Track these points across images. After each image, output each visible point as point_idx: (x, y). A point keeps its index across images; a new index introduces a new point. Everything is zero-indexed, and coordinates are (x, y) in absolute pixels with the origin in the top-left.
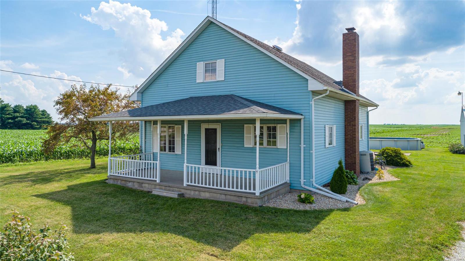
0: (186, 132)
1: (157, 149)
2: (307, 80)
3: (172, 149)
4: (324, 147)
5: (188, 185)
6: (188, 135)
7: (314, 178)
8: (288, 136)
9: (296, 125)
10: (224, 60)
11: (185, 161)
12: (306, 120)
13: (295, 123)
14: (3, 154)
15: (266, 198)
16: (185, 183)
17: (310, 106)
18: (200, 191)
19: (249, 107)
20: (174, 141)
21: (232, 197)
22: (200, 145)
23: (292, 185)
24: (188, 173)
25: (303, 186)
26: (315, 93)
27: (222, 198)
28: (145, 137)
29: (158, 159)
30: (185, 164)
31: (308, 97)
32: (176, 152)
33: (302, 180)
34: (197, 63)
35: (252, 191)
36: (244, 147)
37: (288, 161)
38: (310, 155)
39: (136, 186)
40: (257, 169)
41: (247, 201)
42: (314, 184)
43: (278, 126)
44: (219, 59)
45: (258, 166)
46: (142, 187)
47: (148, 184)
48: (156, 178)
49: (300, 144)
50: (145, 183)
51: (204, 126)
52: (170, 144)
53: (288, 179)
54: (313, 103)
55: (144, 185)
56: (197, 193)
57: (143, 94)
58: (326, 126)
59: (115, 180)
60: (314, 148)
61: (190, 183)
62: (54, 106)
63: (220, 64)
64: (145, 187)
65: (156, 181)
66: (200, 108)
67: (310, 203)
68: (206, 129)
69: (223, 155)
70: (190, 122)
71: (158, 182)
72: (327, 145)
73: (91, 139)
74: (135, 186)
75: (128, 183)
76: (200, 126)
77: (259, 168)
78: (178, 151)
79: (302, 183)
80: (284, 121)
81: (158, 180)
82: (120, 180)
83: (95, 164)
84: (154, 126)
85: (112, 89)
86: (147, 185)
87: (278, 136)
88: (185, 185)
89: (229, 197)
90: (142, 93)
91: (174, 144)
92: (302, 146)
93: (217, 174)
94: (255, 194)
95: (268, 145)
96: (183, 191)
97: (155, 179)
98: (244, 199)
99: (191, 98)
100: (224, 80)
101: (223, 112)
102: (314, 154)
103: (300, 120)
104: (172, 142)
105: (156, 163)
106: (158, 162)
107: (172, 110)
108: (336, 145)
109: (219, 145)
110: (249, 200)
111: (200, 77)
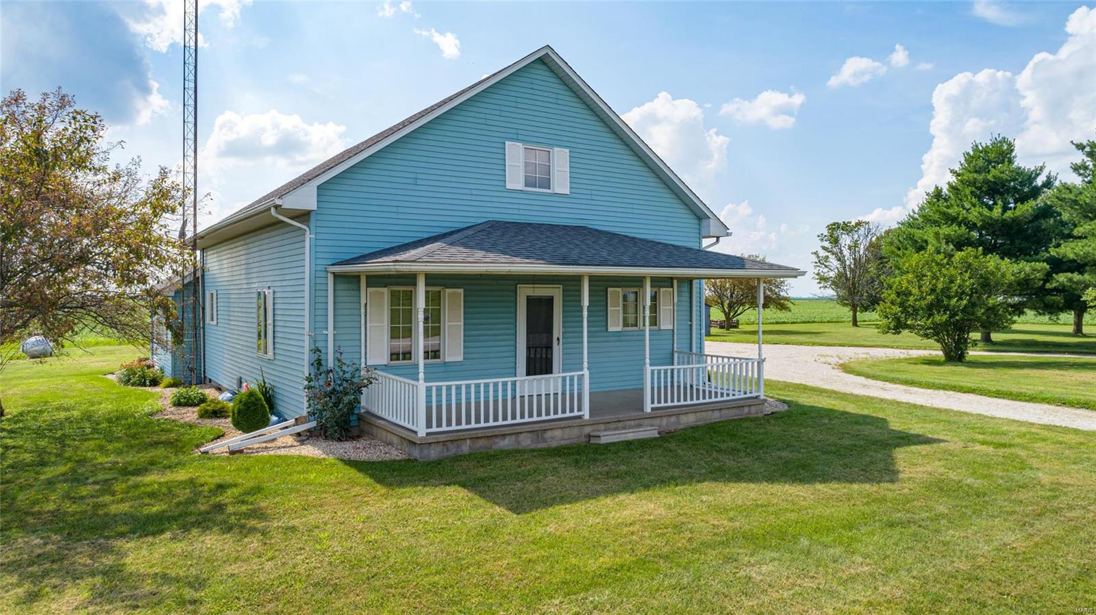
5: (654, 409)
10: (568, 151)
11: (648, 361)
16: (648, 408)
21: (730, 411)
24: (653, 388)
32: (447, 359)
39: (526, 442)
44: (557, 146)
46: (545, 441)
47: (561, 428)
48: (580, 409)
50: (551, 429)
51: (524, 292)
55: (548, 434)
56: (673, 419)
57: (321, 192)
59: (449, 444)
61: (656, 405)
63: (561, 160)
64: (552, 438)
65: (581, 418)
68: (527, 299)
71: (586, 417)
74: (523, 443)
75: (497, 440)
78: (454, 351)
81: (586, 414)
82: (468, 441)
86: (558, 433)
88: (647, 411)
94: (759, 397)
97: (575, 414)
98: (746, 410)
110: (753, 409)
111: (515, 180)
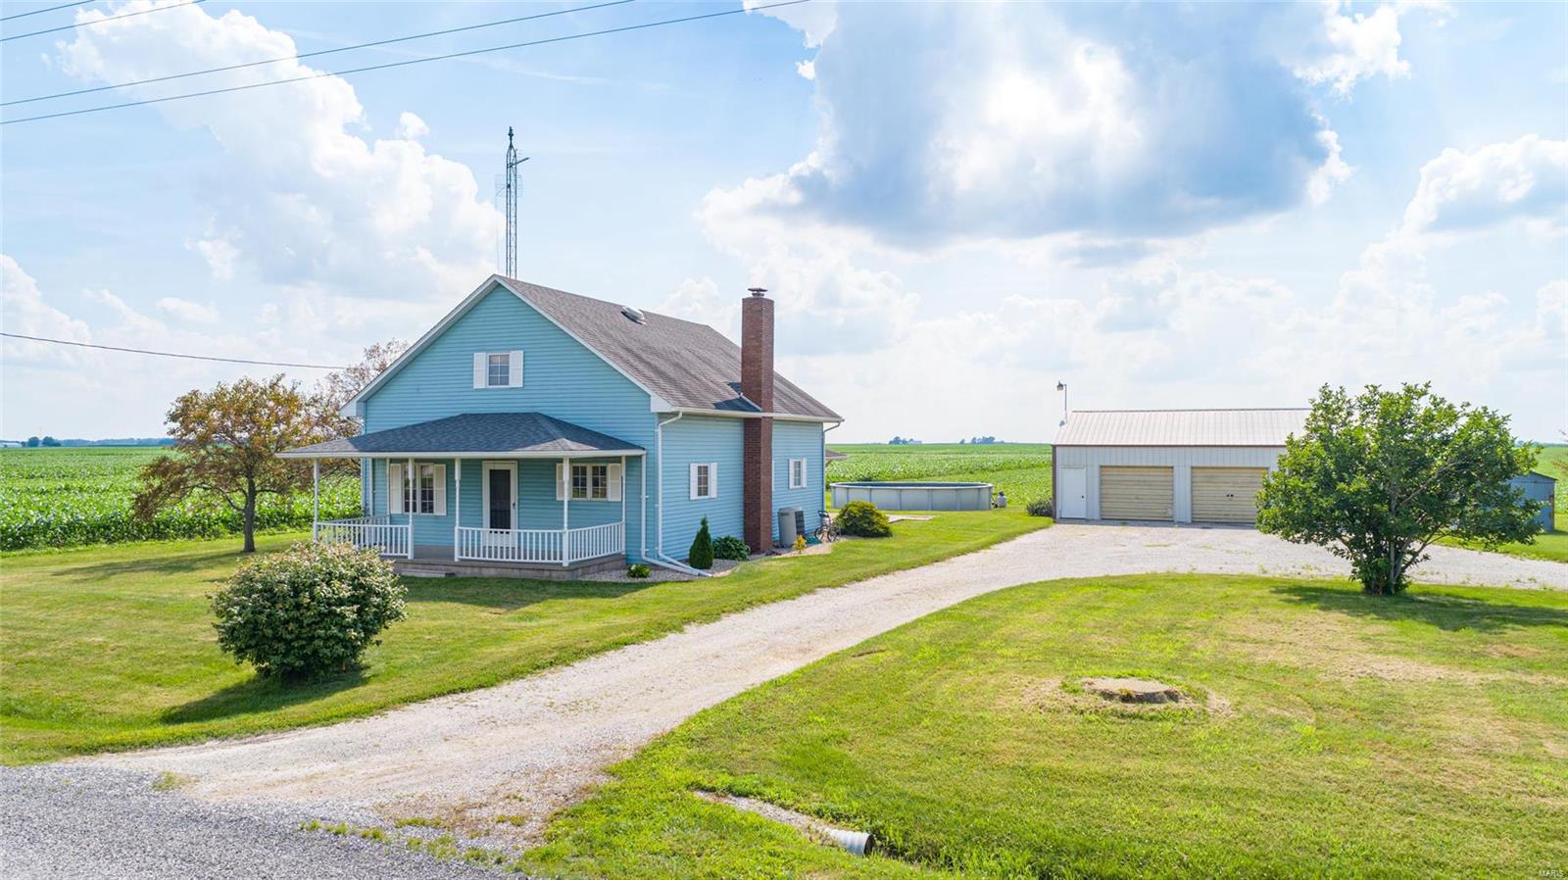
0: (457, 477)
1: (397, 508)
2: (649, 396)
3: (428, 507)
4: (687, 498)
5: (462, 560)
6: (460, 482)
7: (660, 546)
8: (624, 482)
9: (635, 464)
10: (522, 352)
11: (457, 522)
12: (649, 456)
13: (633, 461)
14: (7, 529)
15: (580, 571)
16: (457, 557)
17: (655, 435)
18: (481, 567)
19: (554, 439)
20: (431, 492)
21: (529, 572)
22: (481, 499)
23: (629, 558)
24: (462, 544)
25: (644, 558)
26: (662, 416)
27: (516, 573)
28: (374, 485)
29: (411, 521)
30: (457, 528)
31: (652, 421)
32: (436, 513)
33: (643, 550)
34: (475, 354)
35: (558, 561)
36: (555, 500)
37: (624, 520)
38: (655, 511)
40: (566, 529)
41: (550, 575)
42: (661, 554)
43: (610, 466)
44: (514, 350)
45: (566, 525)
48: (406, 552)
49: (641, 494)
51: (487, 469)
52: (424, 497)
53: (624, 548)
54: (659, 431)
56: (476, 570)
57: (369, 404)
58: (692, 465)
60: (660, 500)
61: (464, 557)
62: (165, 423)
63: (516, 360)
65: (406, 557)
66: (481, 439)
67: (642, 576)
68: (491, 471)
69: (521, 515)
70: (464, 461)
71: (409, 558)
72: (694, 495)
73: (244, 492)
76: (481, 466)
77: (569, 528)
78: (440, 509)
79: (643, 553)
80: (617, 459)
81: (410, 556)
83: (253, 542)
84: (392, 465)
85: (286, 384)
87: (609, 482)
88: (456, 560)
89: (525, 571)
90: (366, 402)
91: (431, 498)
92: (644, 496)
93: (513, 548)
94: (561, 564)
95: (593, 497)
96: (454, 570)
97: (404, 554)
98: (547, 573)
99: (465, 416)
100: (521, 386)
101: (515, 447)
102: (660, 510)
103: (640, 457)
104: (428, 495)
105: (407, 529)
106: (410, 527)
107: (433, 440)
108: (718, 497)
109: (514, 498)
110: (554, 574)
111: (480, 381)
